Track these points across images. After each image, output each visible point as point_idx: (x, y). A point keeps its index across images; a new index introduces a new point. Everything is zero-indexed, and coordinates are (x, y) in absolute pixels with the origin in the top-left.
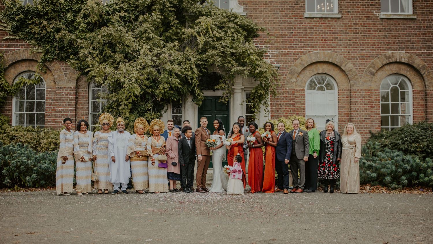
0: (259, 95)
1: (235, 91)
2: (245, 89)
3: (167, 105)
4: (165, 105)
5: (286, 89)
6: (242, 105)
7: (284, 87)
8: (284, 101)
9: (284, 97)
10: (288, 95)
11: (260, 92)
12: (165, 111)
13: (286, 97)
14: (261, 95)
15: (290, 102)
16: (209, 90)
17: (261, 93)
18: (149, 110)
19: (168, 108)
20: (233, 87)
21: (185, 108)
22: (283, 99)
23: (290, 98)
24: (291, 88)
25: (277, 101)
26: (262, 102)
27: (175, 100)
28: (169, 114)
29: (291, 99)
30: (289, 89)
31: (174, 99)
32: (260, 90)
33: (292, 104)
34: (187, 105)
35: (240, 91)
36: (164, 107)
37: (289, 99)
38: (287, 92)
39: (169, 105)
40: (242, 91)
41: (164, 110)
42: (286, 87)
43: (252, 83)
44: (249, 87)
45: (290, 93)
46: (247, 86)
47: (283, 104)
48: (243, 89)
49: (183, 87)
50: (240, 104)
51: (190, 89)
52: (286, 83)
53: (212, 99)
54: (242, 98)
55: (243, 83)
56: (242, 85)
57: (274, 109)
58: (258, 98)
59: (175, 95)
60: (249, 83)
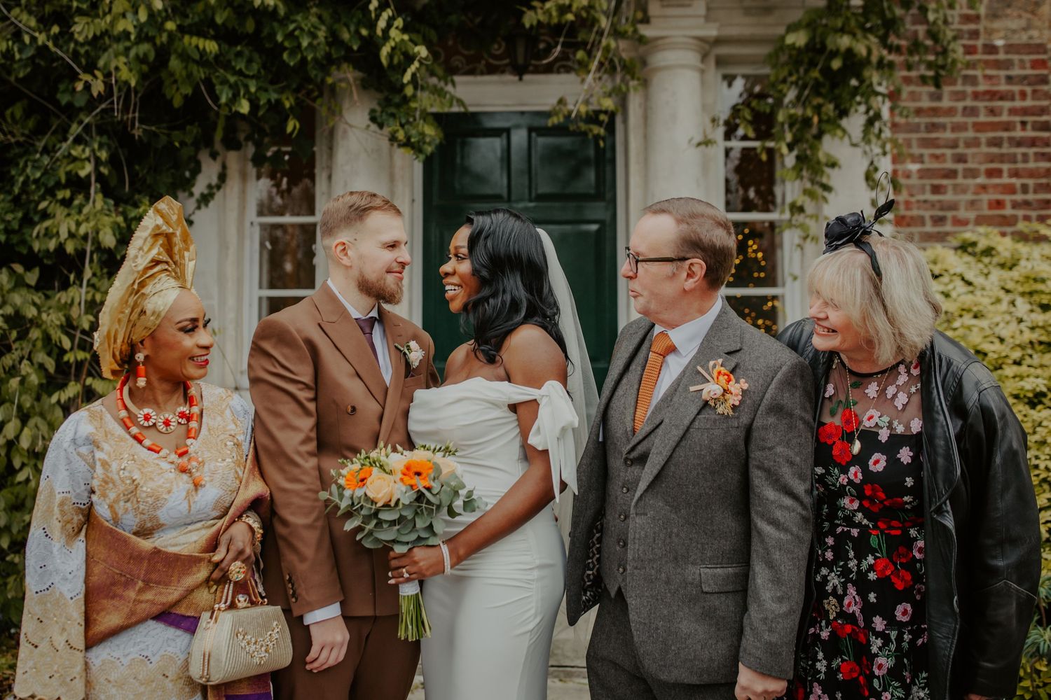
0: (836, 64)
1: (660, 59)
2: (723, 50)
3: (214, 156)
4: (204, 157)
5: (991, 49)
6: (706, 142)
7: (975, 34)
8: (979, 127)
9: (976, 96)
10: (1003, 87)
11: (845, 42)
12: (205, 199)
13: (993, 95)
14: (854, 64)
15: (1018, 133)
16: (491, 70)
18: (79, 185)
19: (222, 177)
20: (645, 31)
21: (330, 177)
22: (972, 111)
23: (1018, 104)
24: (1023, 38)
25: (933, 127)
26: (844, 122)
27: (244, 107)
28: (232, 216)
29: (1025, 111)
30: (1010, 48)
31: (235, 98)
32: (842, 31)
33: (1033, 142)
34: (341, 156)
35: (692, 58)
36: (197, 170)
37: (1013, 111)
38: (998, 65)
39: (232, 158)
40: (704, 57)
41: (199, 187)
42: (990, 32)
43: (768, 10)
44: (747, 31)
45: (1016, 72)
46: (740, 26)
47: (975, 143)
48: (707, 47)
49: (299, 18)
50: (690, 141)
51: (346, 36)
52: (989, 7)
53: (507, 131)
54: (704, 107)
55: (709, 9)
56: (702, 20)
57: (915, 176)
58: (823, 91)
59: (240, 73)
60: (748, 11)
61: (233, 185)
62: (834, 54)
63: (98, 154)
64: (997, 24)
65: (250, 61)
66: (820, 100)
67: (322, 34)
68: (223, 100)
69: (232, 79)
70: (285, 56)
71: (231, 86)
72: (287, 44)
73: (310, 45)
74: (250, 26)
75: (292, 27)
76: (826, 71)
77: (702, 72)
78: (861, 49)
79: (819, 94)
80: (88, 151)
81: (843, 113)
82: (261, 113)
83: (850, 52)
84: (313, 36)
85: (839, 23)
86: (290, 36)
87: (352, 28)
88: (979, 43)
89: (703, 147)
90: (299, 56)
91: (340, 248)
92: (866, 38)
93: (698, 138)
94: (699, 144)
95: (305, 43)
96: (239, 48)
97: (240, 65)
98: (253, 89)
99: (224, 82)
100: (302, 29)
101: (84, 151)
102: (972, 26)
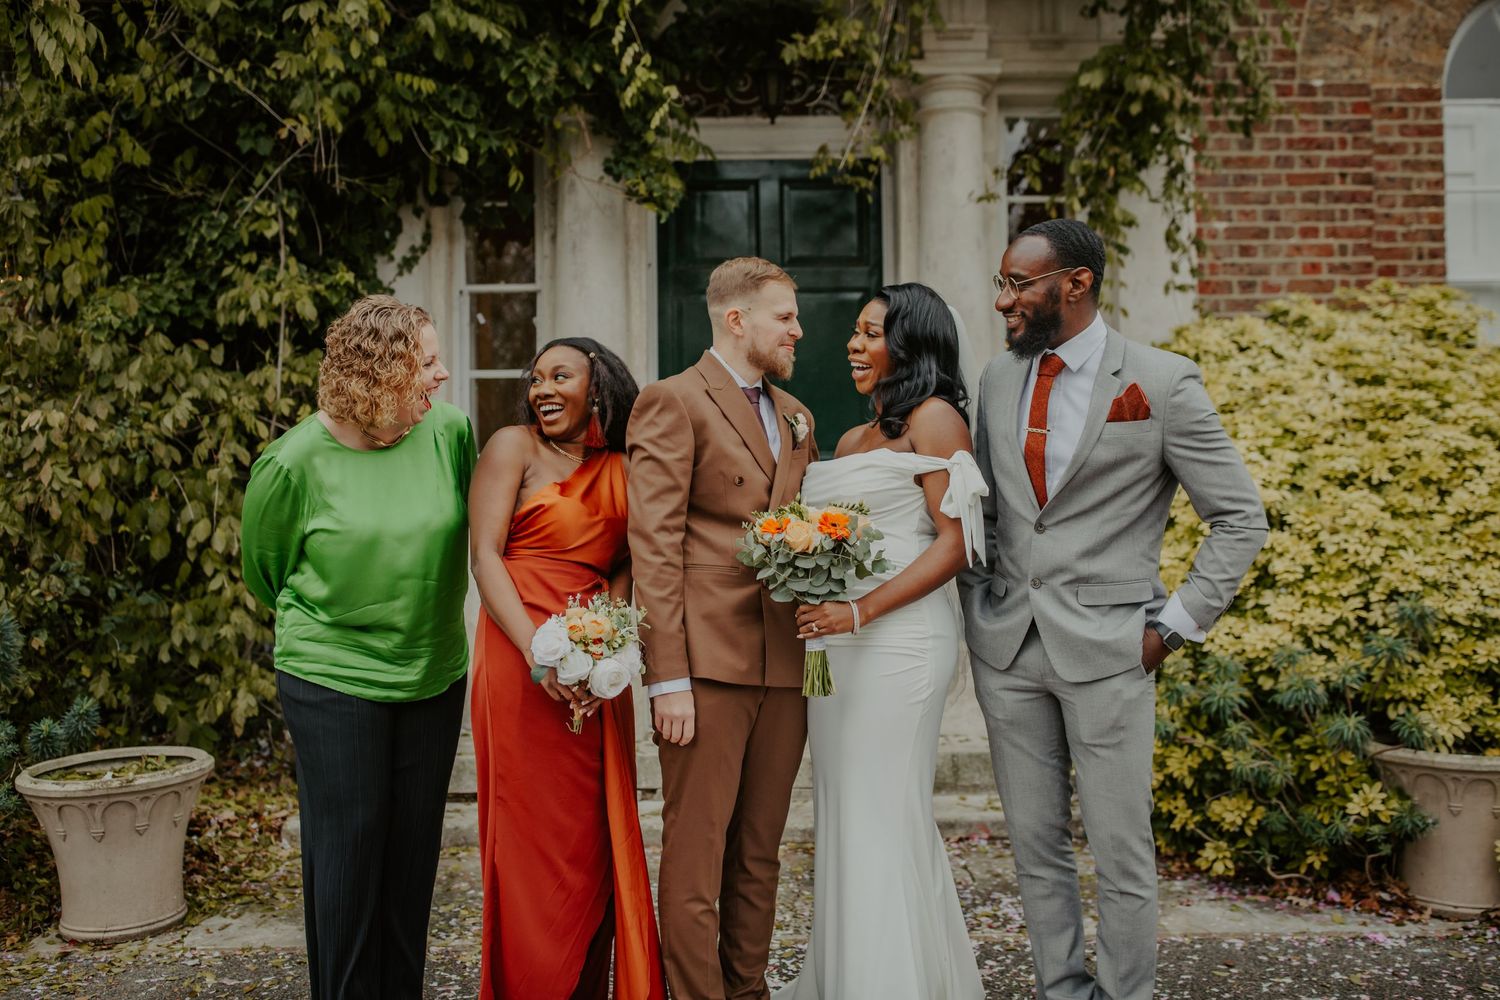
0: (1135, 109)
1: (937, 99)
2: (1007, 90)
3: (418, 213)
4: (406, 215)
5: (1308, 90)
6: (989, 197)
7: (1290, 73)
8: (1293, 180)
9: (1291, 144)
10: (1321, 134)
11: (1145, 83)
12: (408, 264)
13: (1309, 143)
14: (1155, 109)
15: (1337, 187)
16: (736, 111)
17: (1150, 95)
18: (265, 247)
19: (427, 238)
20: (921, 68)
21: (554, 238)
22: (1285, 162)
23: (1337, 153)
24: (1344, 78)
25: (1243, 180)
26: (1143, 175)
27: (462, 156)
28: (439, 283)
29: (1345, 162)
30: (1329, 89)
31: (451, 148)
32: (1143, 70)
33: (1353, 197)
34: (568, 214)
35: (971, 99)
36: (397, 230)
37: (1331, 162)
38: (1316, 108)
39: (438, 215)
40: (985, 99)
41: (401, 250)
42: (1308, 70)
43: (1058, 44)
44: (1033, 68)
45: (1336, 116)
46: (1027, 62)
47: (1288, 198)
48: (989, 86)
49: (524, 52)
50: (971, 195)
51: (579, 73)
52: (1307, 42)
53: (756, 183)
54: (985, 156)
55: (991, 42)
56: (983, 56)
57: (1222, 235)
58: (1121, 139)
59: (457, 116)
60: (1035, 45)
61: (439, 246)
62: (1133, 97)
63: (287, 211)
64: (1315, 62)
65: (467, 102)
66: (1115, 150)
67: (553, 71)
68: (438, 147)
69: (448, 123)
70: (509, 97)
71: (447, 132)
72: (511, 83)
73: (540, 84)
74: (468, 61)
75: (517, 63)
76: (1124, 116)
77: (984, 115)
78: (1163, 92)
79: (1115, 143)
80: (274, 207)
81: (1142, 164)
82: (480, 163)
83: (1150, 96)
84: (542, 73)
85: (1139, 61)
86: (516, 73)
87: (585, 63)
88: (1296, 83)
89: (984, 202)
90: (526, 97)
91: (733, 317)
92: (1168, 78)
93: (980, 192)
94: (980, 199)
95: (533, 81)
96: (454, 87)
97: (456, 107)
98: (472, 135)
99: (439, 126)
100: (529, 66)
101: (269, 207)
102: (1287, 64)
